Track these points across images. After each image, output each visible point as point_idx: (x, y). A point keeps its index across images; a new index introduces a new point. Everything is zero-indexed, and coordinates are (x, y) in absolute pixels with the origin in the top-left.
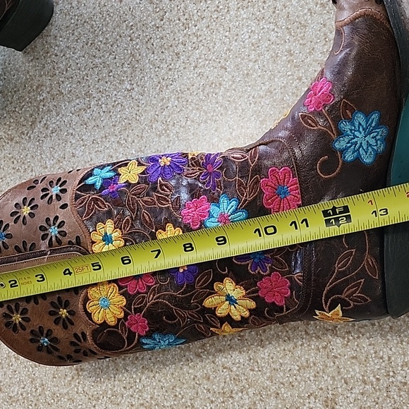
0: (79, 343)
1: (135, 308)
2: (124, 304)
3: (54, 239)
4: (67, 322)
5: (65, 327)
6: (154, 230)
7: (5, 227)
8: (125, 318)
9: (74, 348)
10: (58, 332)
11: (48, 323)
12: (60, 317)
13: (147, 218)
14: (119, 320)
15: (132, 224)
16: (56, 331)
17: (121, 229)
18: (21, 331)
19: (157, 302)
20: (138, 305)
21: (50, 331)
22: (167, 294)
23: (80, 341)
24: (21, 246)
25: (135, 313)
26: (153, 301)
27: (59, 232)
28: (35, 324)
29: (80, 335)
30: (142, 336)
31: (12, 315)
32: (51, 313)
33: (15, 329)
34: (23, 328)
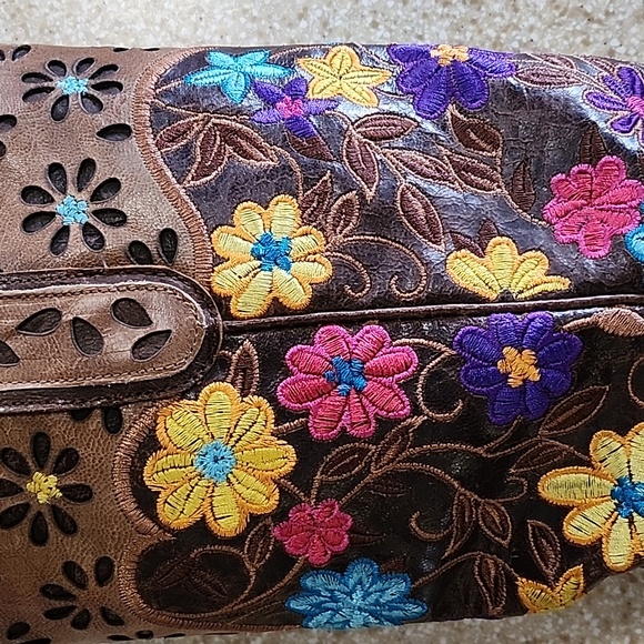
1: (322, 484)
6: (441, 247)
14: (254, 519)
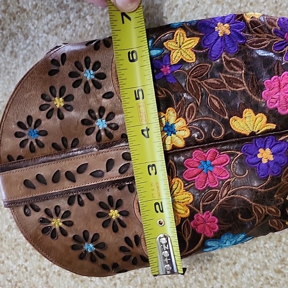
0: (130, 248)
1: (204, 206)
2: (191, 201)
3: (103, 133)
4: (118, 224)
5: (115, 230)
6: (227, 117)
7: (36, 122)
8: (191, 217)
9: (123, 255)
10: (107, 236)
11: (95, 227)
12: (110, 219)
13: (216, 103)
14: (183, 219)
15: (198, 111)
16: (104, 236)
17: (184, 117)
18: (61, 237)
19: (232, 198)
20: (207, 201)
21: (96, 236)
22: (246, 189)
23: (132, 246)
24: (60, 143)
25: (204, 211)
26: (227, 197)
27: (108, 125)
28: (79, 228)
29: (133, 239)
30: (209, 238)
31: (50, 219)
32: (99, 215)
33: (54, 235)
34: (64, 233)
